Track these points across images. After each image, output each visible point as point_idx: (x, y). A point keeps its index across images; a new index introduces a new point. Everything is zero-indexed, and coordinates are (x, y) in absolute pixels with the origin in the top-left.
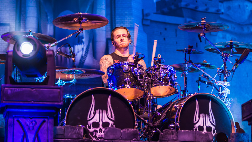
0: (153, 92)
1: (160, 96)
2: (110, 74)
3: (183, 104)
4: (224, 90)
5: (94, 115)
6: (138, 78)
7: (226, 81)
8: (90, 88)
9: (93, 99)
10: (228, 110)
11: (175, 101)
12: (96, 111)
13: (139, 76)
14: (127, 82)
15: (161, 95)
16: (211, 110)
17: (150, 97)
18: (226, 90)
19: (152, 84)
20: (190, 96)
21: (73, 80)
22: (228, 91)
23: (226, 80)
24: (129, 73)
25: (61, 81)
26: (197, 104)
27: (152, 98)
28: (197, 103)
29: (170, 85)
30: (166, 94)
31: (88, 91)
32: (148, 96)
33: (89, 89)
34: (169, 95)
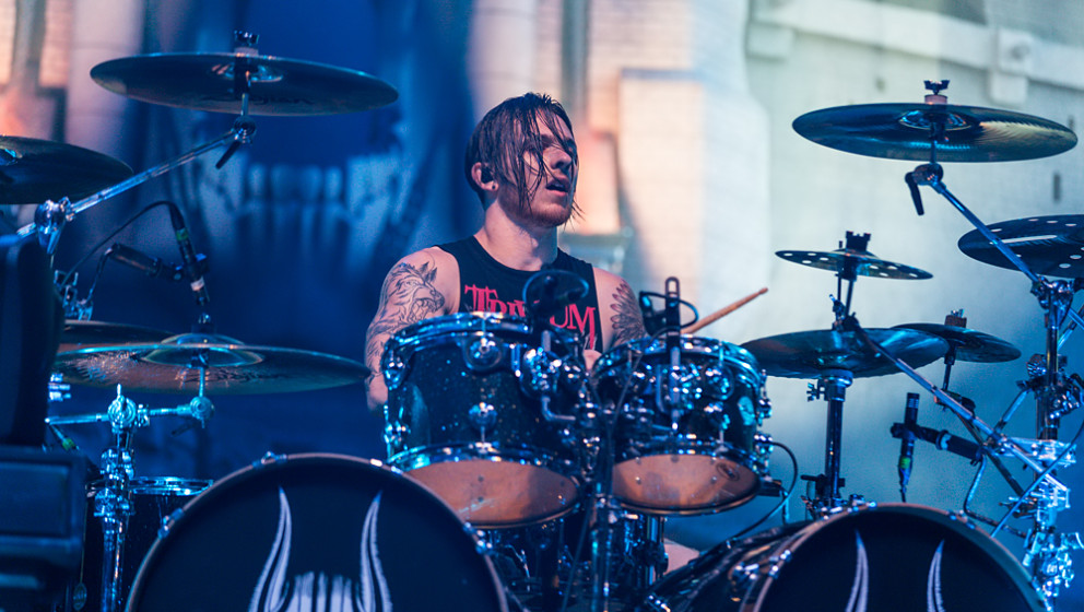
0: (639, 482)
1: (678, 508)
2: (393, 376)
3: (781, 563)
4: (1038, 487)
5: (283, 601)
6: (545, 408)
7: (1055, 438)
8: (269, 454)
9: (282, 517)
10: (1041, 603)
11: (750, 541)
12: (298, 580)
13: (548, 393)
14: (480, 425)
15: (683, 500)
16: (939, 601)
17: (605, 511)
18: (1050, 488)
19: (622, 440)
20: (826, 517)
21: (195, 402)
22: (1062, 494)
23: (1055, 431)
24: (498, 378)
25: (125, 405)
26: (859, 566)
27: (613, 519)
28: (859, 560)
29: (722, 449)
30: (708, 499)
31: (254, 470)
32: (597, 506)
33: (263, 461)
34: (723, 504)
